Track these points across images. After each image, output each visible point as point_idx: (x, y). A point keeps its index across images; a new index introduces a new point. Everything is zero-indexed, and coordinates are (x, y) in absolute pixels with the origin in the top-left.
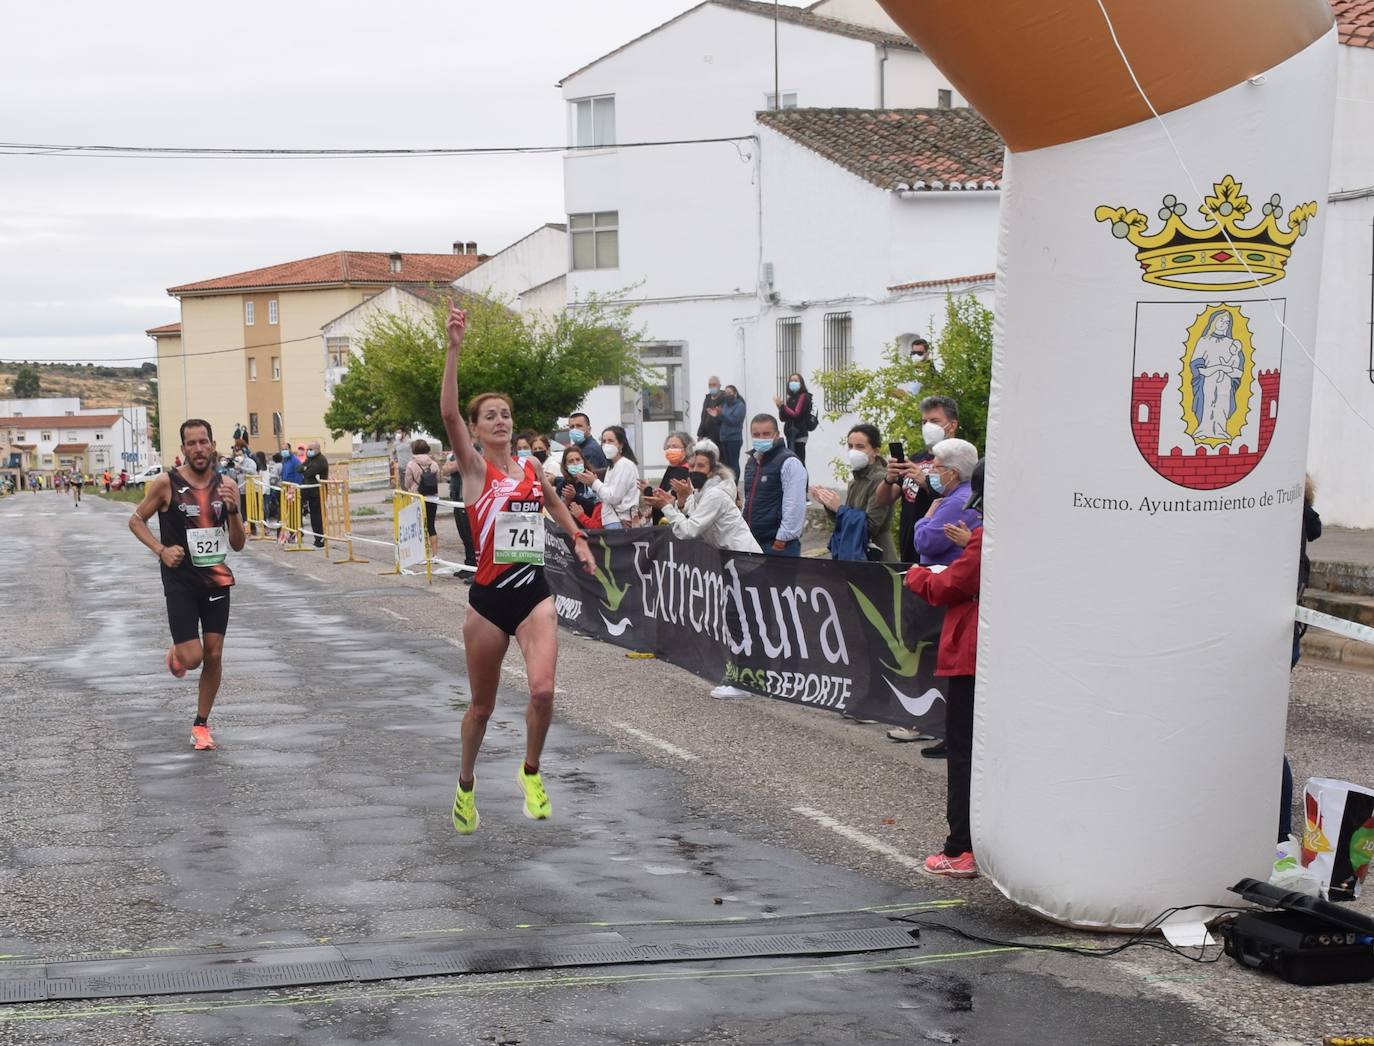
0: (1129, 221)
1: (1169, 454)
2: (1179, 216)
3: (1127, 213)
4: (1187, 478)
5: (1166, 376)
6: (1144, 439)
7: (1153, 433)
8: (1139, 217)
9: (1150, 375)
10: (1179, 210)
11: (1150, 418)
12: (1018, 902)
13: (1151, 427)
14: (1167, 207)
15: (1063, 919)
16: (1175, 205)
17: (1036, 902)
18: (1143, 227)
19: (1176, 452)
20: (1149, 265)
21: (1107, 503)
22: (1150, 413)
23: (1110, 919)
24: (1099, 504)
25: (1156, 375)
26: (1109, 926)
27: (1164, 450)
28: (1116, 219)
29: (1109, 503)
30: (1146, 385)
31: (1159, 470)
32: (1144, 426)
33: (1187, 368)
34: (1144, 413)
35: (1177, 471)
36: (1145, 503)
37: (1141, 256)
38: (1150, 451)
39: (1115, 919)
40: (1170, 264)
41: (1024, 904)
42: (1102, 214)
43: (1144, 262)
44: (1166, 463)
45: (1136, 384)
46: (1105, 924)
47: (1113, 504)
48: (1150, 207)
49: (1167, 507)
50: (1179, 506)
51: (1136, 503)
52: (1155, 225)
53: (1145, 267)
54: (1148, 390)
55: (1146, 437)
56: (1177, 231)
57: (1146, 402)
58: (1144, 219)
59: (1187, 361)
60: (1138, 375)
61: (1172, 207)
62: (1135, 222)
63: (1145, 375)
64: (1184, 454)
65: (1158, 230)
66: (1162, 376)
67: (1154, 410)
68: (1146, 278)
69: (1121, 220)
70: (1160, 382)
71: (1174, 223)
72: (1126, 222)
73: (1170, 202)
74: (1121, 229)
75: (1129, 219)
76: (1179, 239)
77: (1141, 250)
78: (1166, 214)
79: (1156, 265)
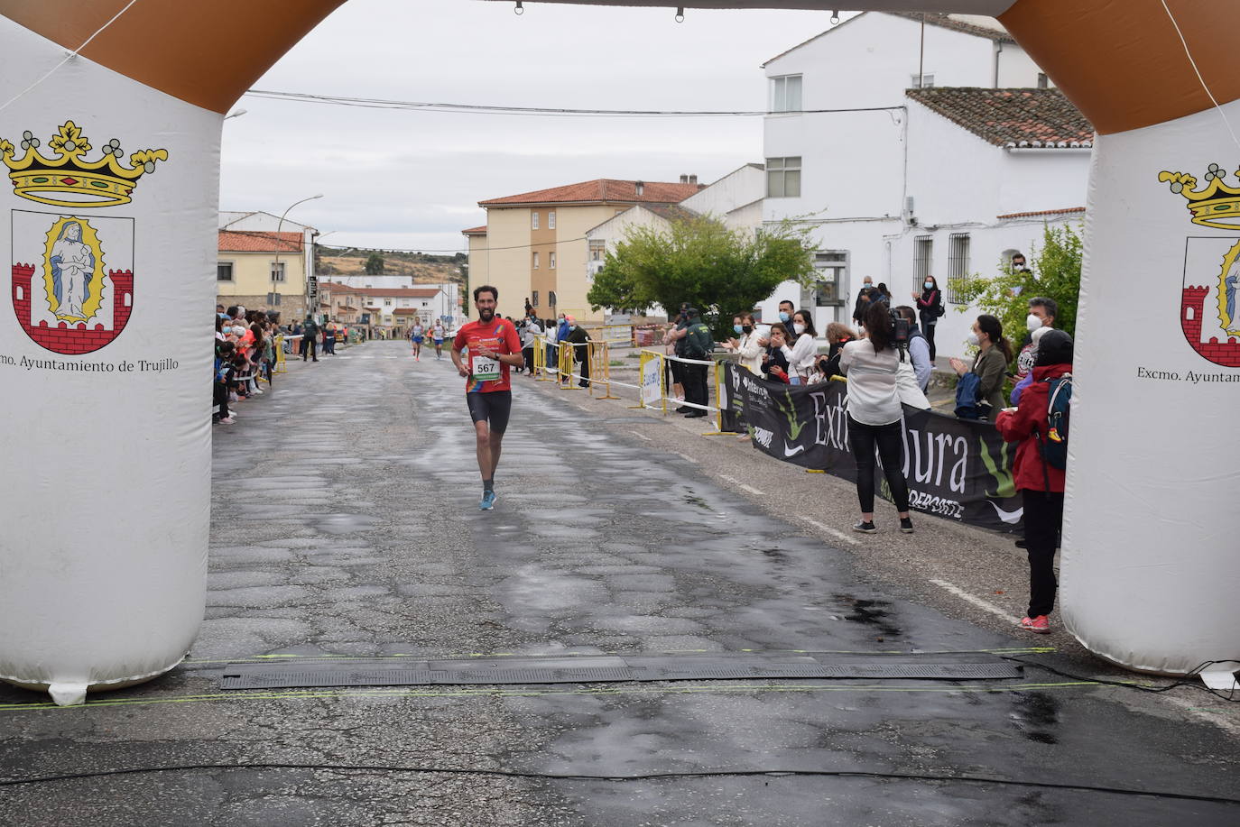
1: (1208, 342)
2: (1220, 178)
3: (1182, 176)
4: (1221, 358)
5: (1208, 288)
7: (1197, 327)
8: (1190, 179)
9: (1196, 288)
10: (1220, 174)
11: (1195, 317)
12: (1094, 651)
13: (1196, 322)
14: (1211, 172)
15: (1127, 664)
16: (1217, 171)
17: (1108, 652)
18: (1193, 186)
19: (1213, 340)
20: (1197, 212)
21: (1162, 375)
22: (1195, 313)
23: (1162, 666)
24: (1156, 375)
25: (1200, 287)
26: (1161, 670)
27: (1205, 339)
28: (1173, 180)
29: (1163, 375)
30: (1193, 294)
31: (1201, 352)
32: (1190, 322)
33: (1223, 282)
34: (1190, 313)
35: (1214, 354)
36: (1190, 375)
37: (1190, 206)
38: (1194, 340)
39: (1166, 666)
40: (1213, 212)
41: (1098, 652)
42: (1164, 176)
43: (1193, 209)
44: (1206, 348)
45: (1187, 294)
46: (1158, 669)
47: (1167, 375)
48: (1199, 172)
49: (1207, 378)
50: (1215, 377)
51: (1183, 375)
52: (1202, 184)
53: (1193, 213)
54: (1194, 297)
55: (1191, 330)
56: (1218, 188)
57: (1193, 306)
58: (1194, 180)
59: (1223, 278)
60: (1187, 287)
61: (1215, 172)
62: (1187, 182)
63: (1191, 287)
64: (1219, 342)
65: (1204, 188)
66: (1204, 288)
67: (1198, 311)
68: (1195, 220)
69: (1177, 181)
70: (1203, 292)
71: (1216, 183)
72: (1181, 182)
73: (1213, 169)
74: (1177, 187)
75: (1183, 181)
76: (1220, 194)
77: (1192, 201)
78: (1211, 176)
79: (1202, 211)
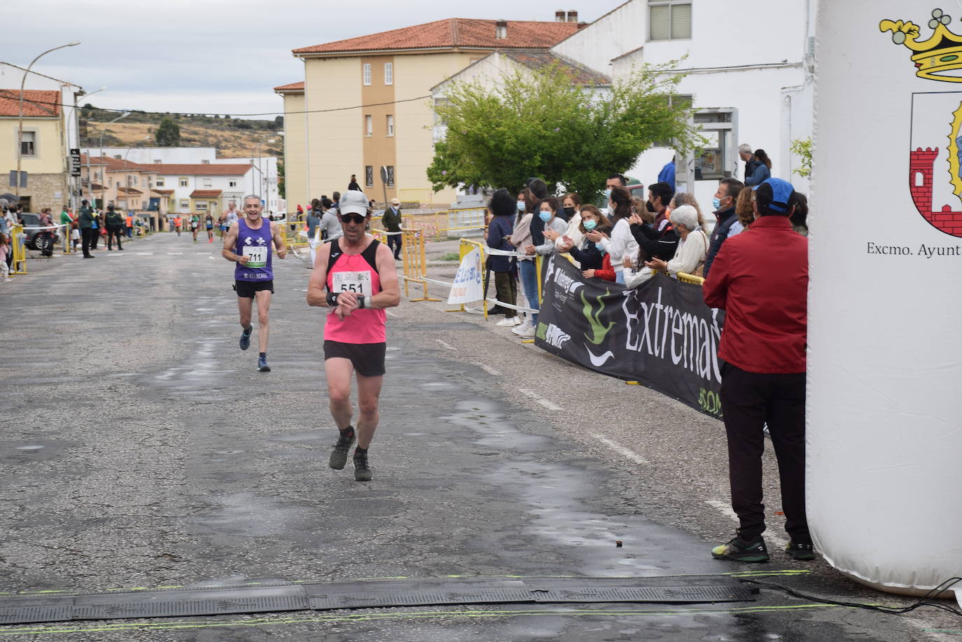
0: (906, 31)
1: (941, 211)
2: (945, 25)
3: (904, 24)
4: (955, 229)
5: (937, 150)
6: (920, 199)
7: (927, 194)
8: (913, 27)
9: (924, 150)
10: (945, 20)
11: (924, 183)
12: (840, 569)
13: (926, 190)
14: (935, 19)
15: (875, 581)
16: (941, 17)
17: (854, 569)
18: (917, 35)
19: (947, 209)
20: (921, 64)
21: (893, 249)
22: (925, 179)
23: (912, 582)
24: (886, 250)
25: (929, 149)
26: (912, 587)
27: (937, 207)
28: (895, 30)
29: (896, 250)
30: (921, 157)
31: (933, 223)
32: (920, 190)
33: (954, 143)
34: (919, 179)
35: (947, 224)
36: (923, 249)
37: (915, 57)
38: (925, 209)
39: (915, 583)
40: (938, 63)
41: (845, 571)
42: (886, 26)
43: (917, 62)
44: (938, 218)
45: (913, 157)
46: (908, 586)
47: (897, 250)
48: (922, 19)
49: (941, 252)
50: (951, 250)
51: (915, 249)
52: (926, 33)
53: (918, 65)
54: (922, 161)
55: (921, 197)
56: (943, 36)
57: (921, 171)
58: (917, 28)
59: (953, 137)
60: (914, 149)
61: (939, 18)
62: (910, 31)
63: (919, 150)
64: (953, 210)
65: (929, 38)
66: (933, 150)
67: (927, 176)
68: (919, 74)
69: (900, 30)
70: (932, 154)
71: (941, 31)
72: (904, 31)
73: (937, 14)
74: (900, 37)
75: (905, 29)
76: (945, 43)
77: (915, 53)
78: (934, 23)
79: (927, 63)
